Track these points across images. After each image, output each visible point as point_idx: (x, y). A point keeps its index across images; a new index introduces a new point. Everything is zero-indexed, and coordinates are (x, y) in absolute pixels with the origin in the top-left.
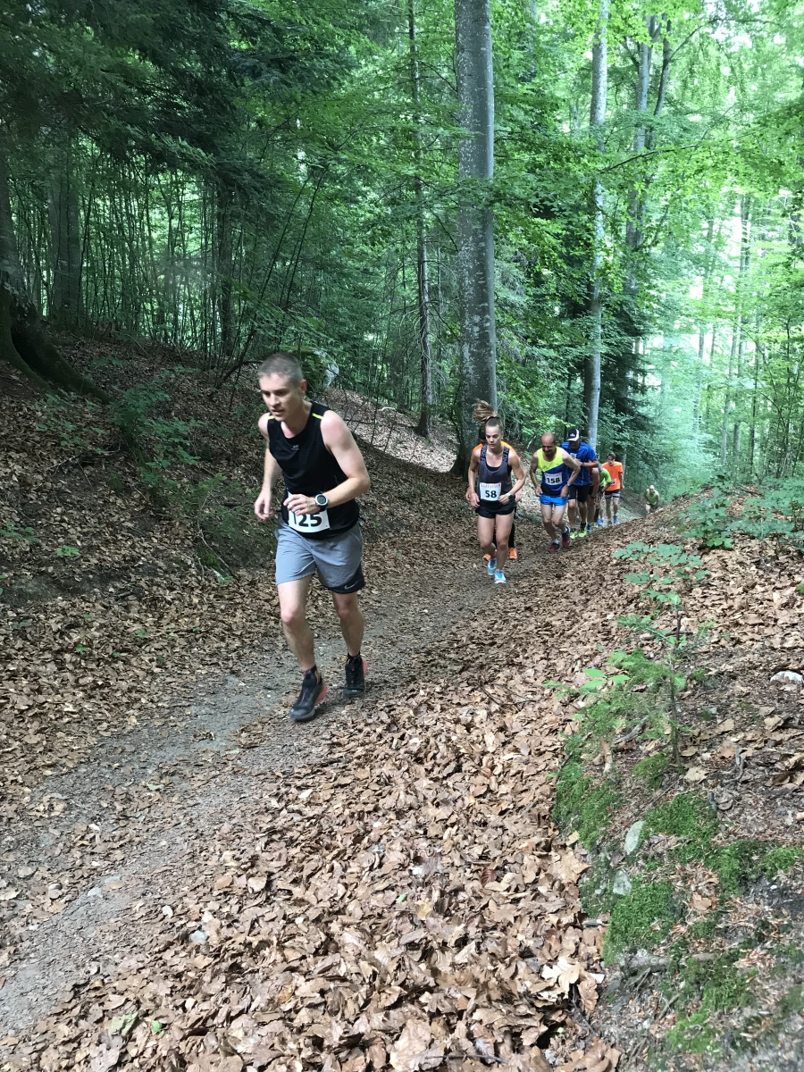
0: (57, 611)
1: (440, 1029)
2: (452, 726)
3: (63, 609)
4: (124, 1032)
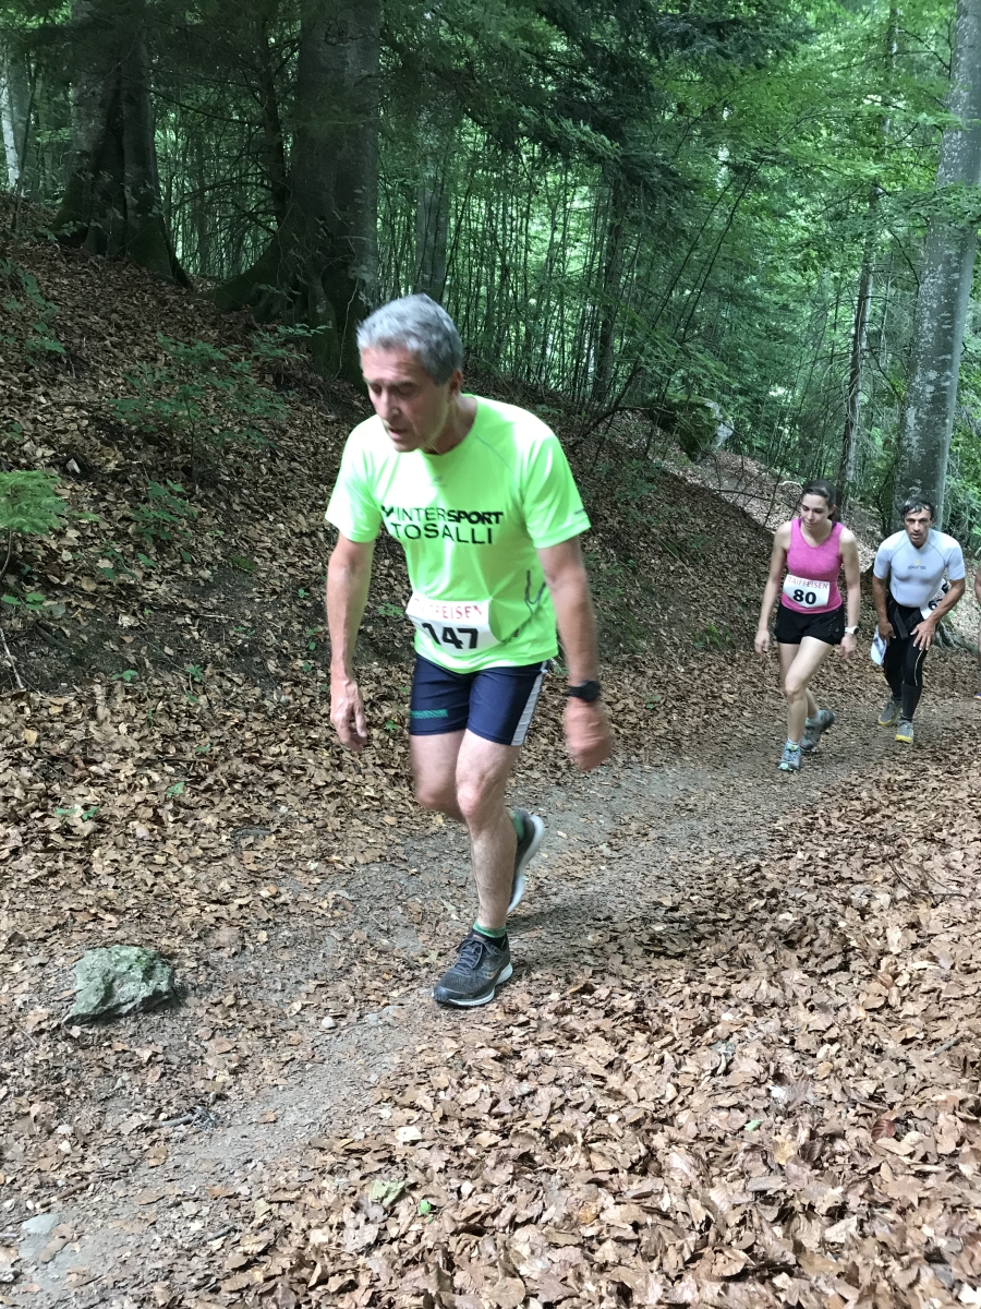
0: (371, 678)
2: (840, 908)
4: (387, 1202)
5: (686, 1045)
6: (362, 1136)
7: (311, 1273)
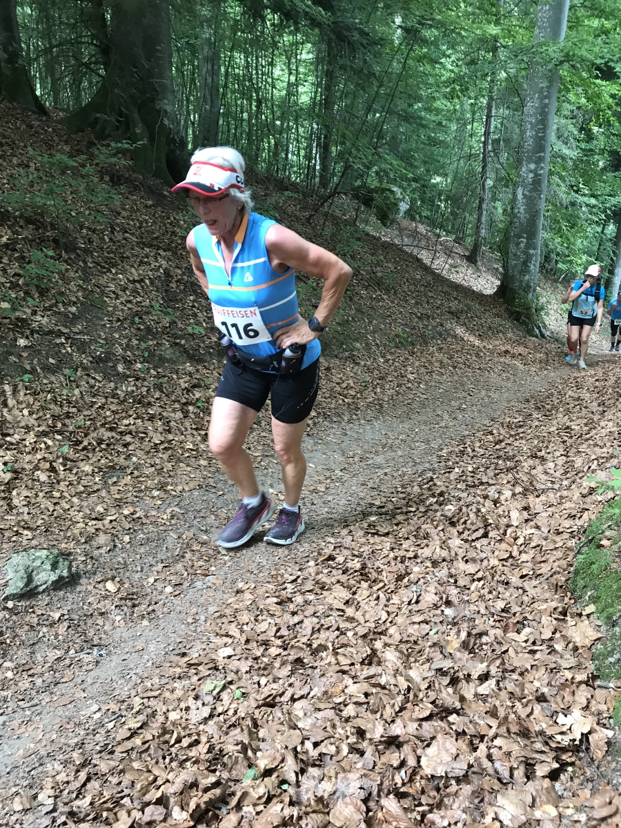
0: (186, 374)
1: (464, 747)
2: (482, 500)
3: (190, 373)
4: (215, 693)
5: (392, 587)
6: (197, 655)
7: (171, 737)
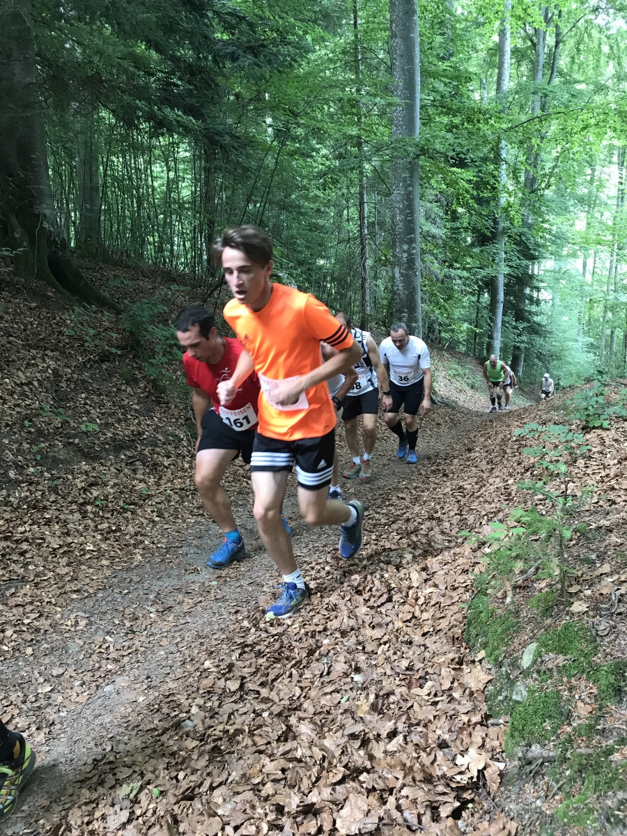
0: (81, 473)
1: (375, 802)
2: (385, 566)
3: (86, 472)
4: (132, 796)
5: (304, 662)
